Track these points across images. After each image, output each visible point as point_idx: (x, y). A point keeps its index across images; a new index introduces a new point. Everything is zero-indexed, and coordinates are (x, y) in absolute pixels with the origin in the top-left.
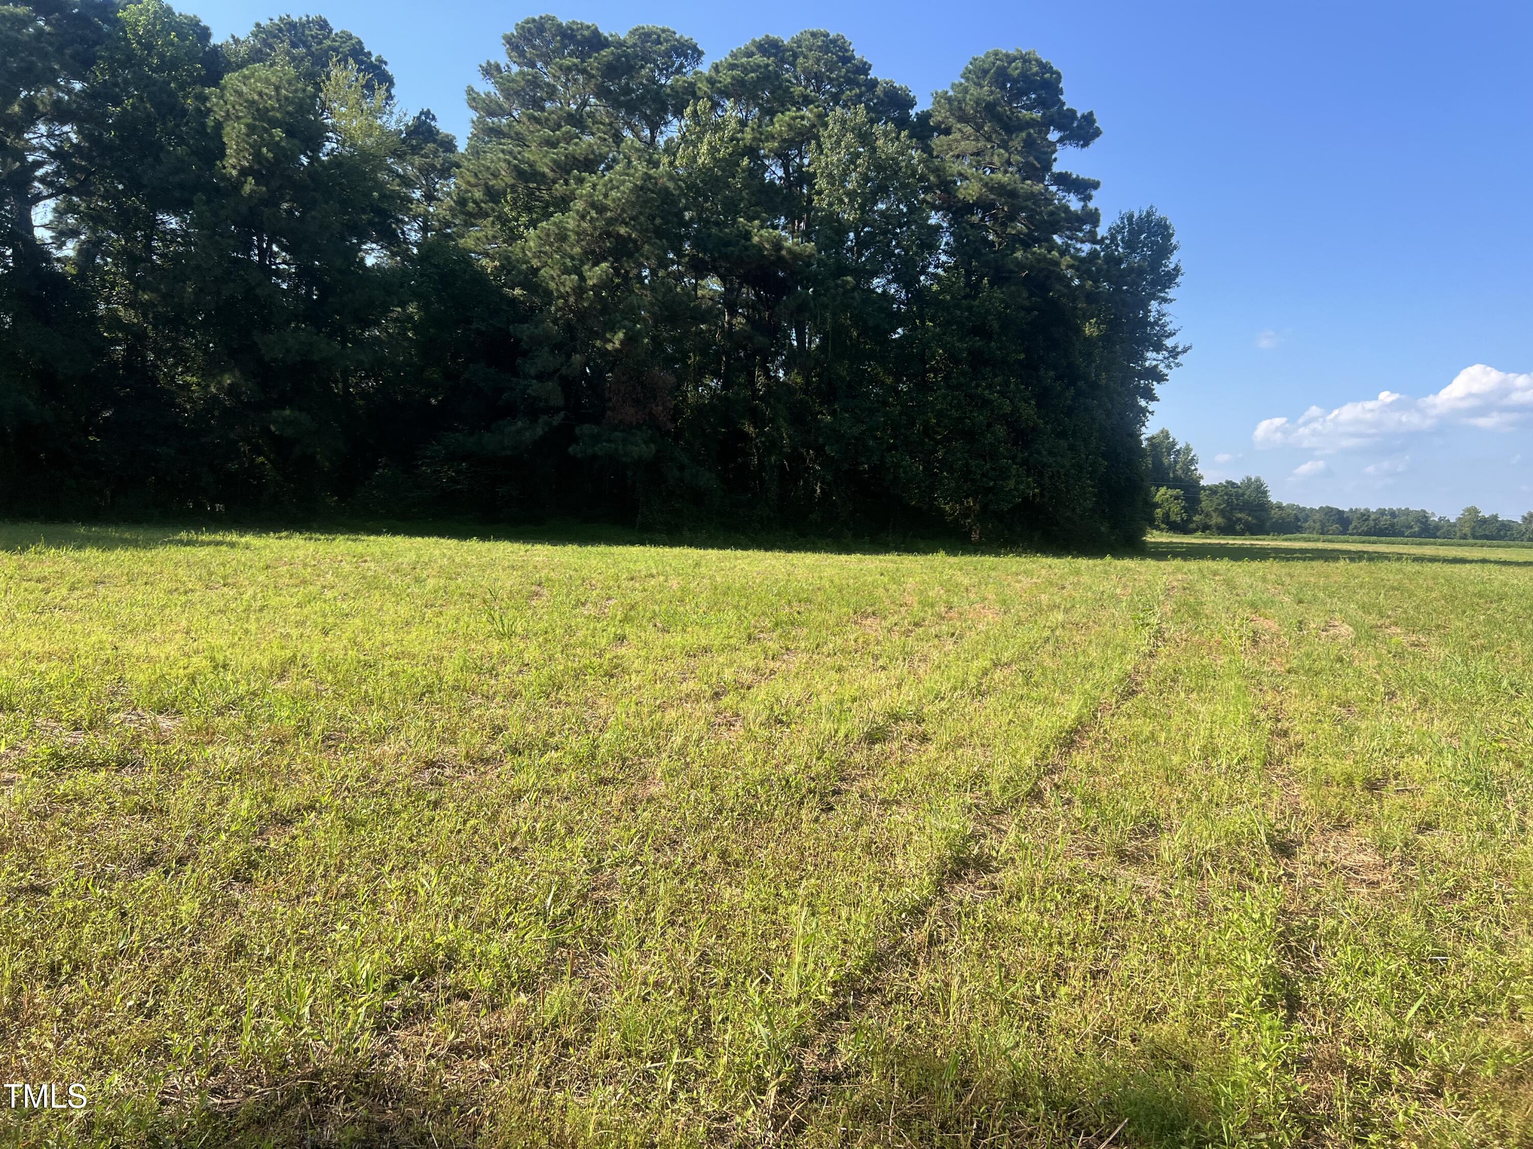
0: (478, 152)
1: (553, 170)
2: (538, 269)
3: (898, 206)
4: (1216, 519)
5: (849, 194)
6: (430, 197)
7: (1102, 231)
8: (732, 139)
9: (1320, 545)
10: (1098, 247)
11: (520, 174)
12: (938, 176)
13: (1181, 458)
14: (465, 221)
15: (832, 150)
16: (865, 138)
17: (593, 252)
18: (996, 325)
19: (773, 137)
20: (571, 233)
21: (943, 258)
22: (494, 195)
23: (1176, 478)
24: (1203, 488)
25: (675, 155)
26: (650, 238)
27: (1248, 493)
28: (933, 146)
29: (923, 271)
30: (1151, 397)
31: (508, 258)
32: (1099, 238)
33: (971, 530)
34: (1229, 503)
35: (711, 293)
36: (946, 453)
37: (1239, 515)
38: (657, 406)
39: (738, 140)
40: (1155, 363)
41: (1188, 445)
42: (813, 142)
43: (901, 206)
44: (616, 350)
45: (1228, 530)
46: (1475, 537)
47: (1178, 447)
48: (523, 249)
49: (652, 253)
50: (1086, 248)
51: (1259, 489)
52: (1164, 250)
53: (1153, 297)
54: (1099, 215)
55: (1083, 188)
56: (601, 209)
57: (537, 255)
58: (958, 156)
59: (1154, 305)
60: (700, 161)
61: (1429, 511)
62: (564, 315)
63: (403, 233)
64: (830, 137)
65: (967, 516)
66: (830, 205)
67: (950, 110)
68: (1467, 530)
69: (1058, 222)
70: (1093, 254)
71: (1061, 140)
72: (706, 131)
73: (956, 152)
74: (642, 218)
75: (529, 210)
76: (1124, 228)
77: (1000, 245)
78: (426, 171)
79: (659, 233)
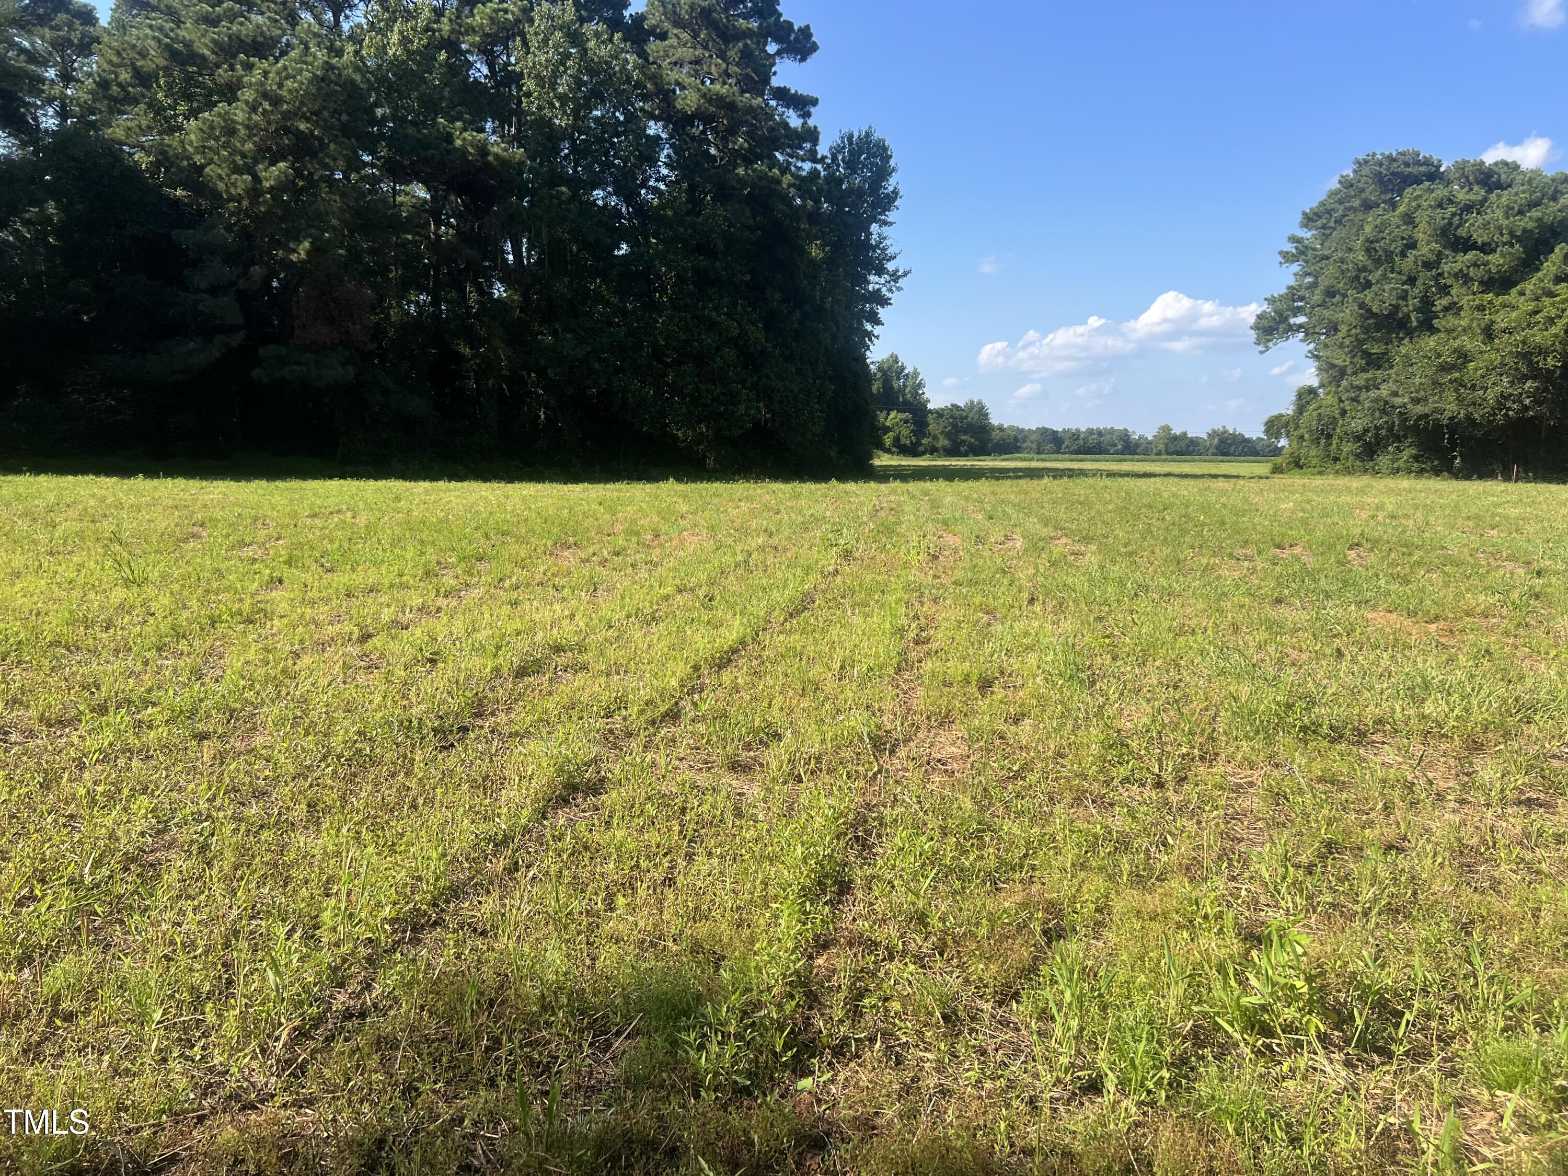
0: (123, 26)
1: (213, 52)
2: (203, 167)
3: (614, 113)
4: (943, 442)
5: (560, 98)
6: (67, 77)
7: (823, 150)
8: (427, 29)
9: (1034, 464)
10: (819, 167)
11: (173, 54)
12: (656, 84)
13: (910, 382)
14: (110, 108)
15: (538, 48)
16: (575, 38)
17: (269, 149)
18: (720, 245)
19: (474, 31)
20: (240, 127)
21: (664, 171)
22: (144, 79)
23: (906, 402)
24: (930, 411)
25: (361, 44)
26: (337, 136)
27: (971, 415)
28: (649, 51)
29: (644, 184)
30: (877, 322)
31: (163, 153)
32: (819, 156)
33: (705, 457)
34: (954, 426)
35: (414, 200)
36: (676, 376)
37: (964, 437)
38: (354, 323)
39: (434, 31)
40: (877, 286)
41: (915, 369)
42: (518, 39)
43: (617, 114)
44: (301, 262)
45: (953, 452)
46: (1168, 453)
47: (906, 371)
48: (182, 142)
49: (340, 153)
50: (807, 166)
51: (981, 411)
52: (883, 172)
53: (874, 219)
54: (818, 133)
55: (803, 104)
56: (276, 101)
57: (202, 150)
58: (675, 64)
59: (874, 228)
60: (391, 53)
61: (1130, 430)
62: (239, 221)
63: (36, 119)
64: (536, 34)
65: (700, 442)
66: (540, 108)
67: (665, 14)
68: (1161, 447)
69: (778, 139)
70: (814, 173)
71: (779, 53)
72: (395, 21)
73: (673, 59)
74: (326, 113)
75: (189, 98)
76: (844, 148)
77: (721, 159)
78: (60, 45)
79: (347, 131)
